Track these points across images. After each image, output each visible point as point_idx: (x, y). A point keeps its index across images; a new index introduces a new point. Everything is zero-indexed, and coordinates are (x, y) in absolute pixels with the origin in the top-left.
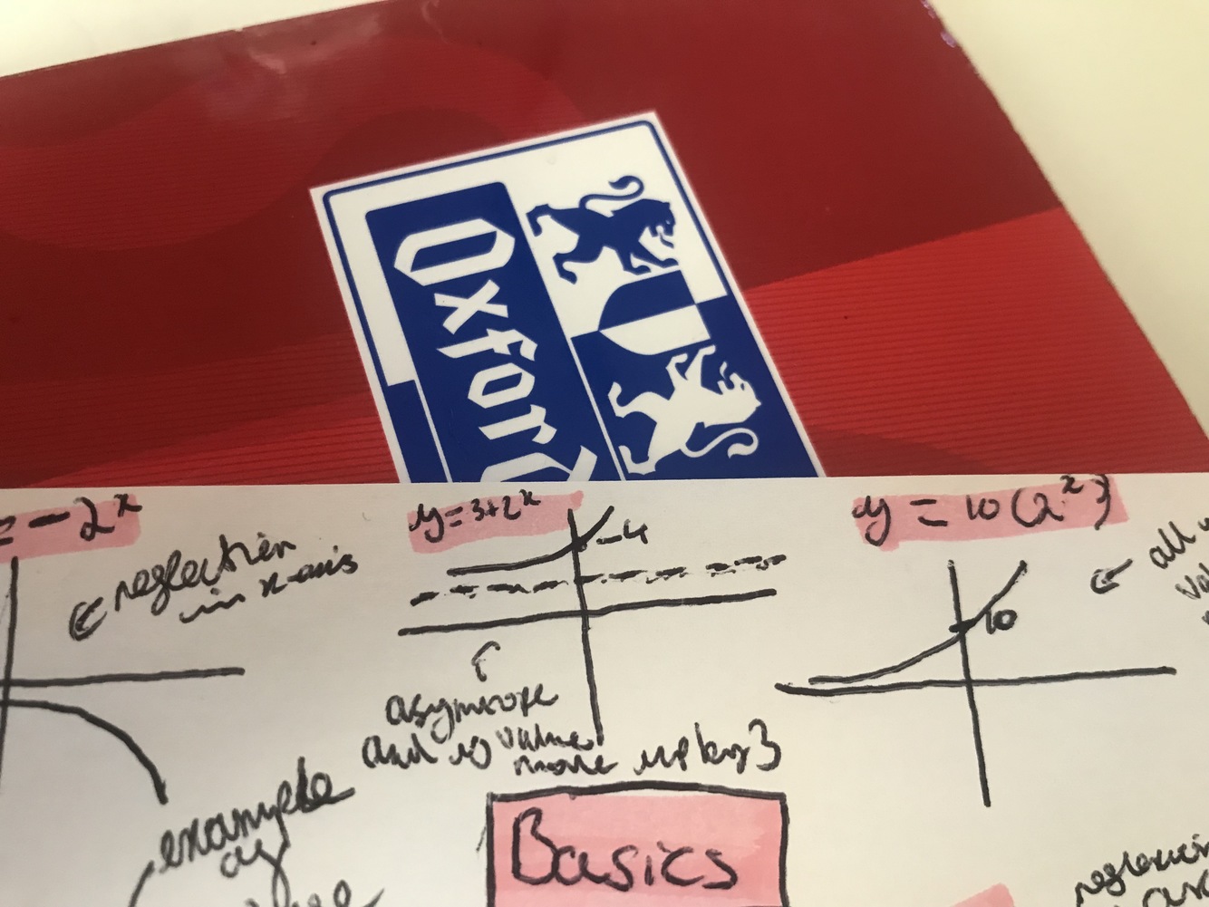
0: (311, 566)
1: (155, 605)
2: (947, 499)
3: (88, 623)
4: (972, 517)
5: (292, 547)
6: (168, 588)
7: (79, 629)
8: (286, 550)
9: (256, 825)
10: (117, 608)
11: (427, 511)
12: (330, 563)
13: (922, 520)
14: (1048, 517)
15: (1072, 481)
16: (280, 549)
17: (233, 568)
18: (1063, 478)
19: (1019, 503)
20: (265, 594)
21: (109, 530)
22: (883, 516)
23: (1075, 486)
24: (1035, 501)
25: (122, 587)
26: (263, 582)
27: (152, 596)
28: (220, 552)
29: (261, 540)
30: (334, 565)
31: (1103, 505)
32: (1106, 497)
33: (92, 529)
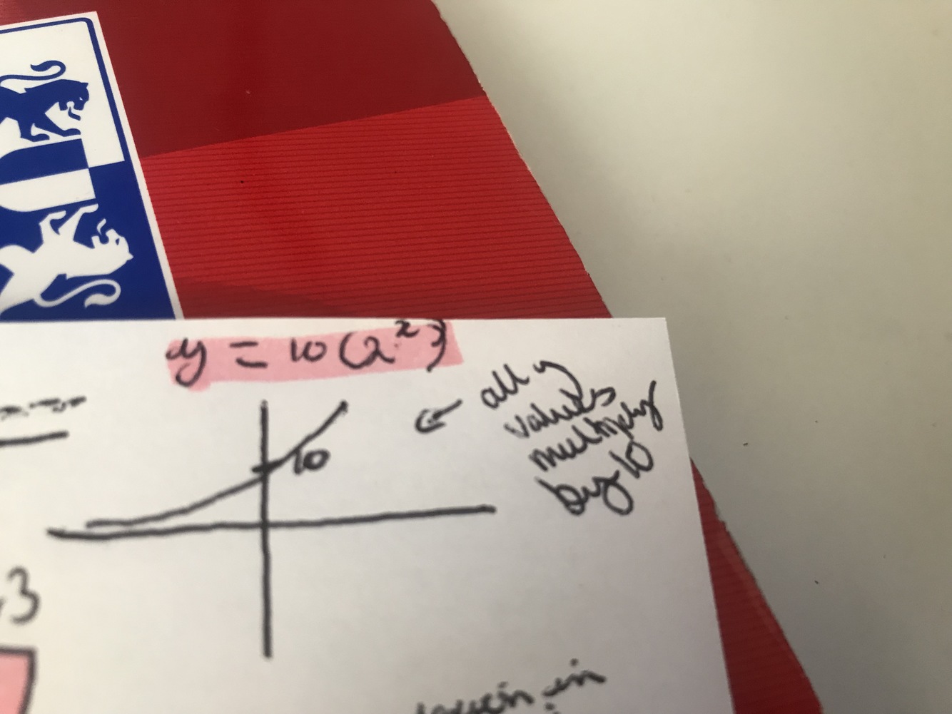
2: (270, 342)
4: (294, 358)
13: (240, 362)
14: (378, 360)
15: (406, 325)
18: (397, 322)
19: (348, 346)
22: (198, 358)
23: (410, 330)
24: (366, 343)
31: (437, 349)
32: (442, 341)
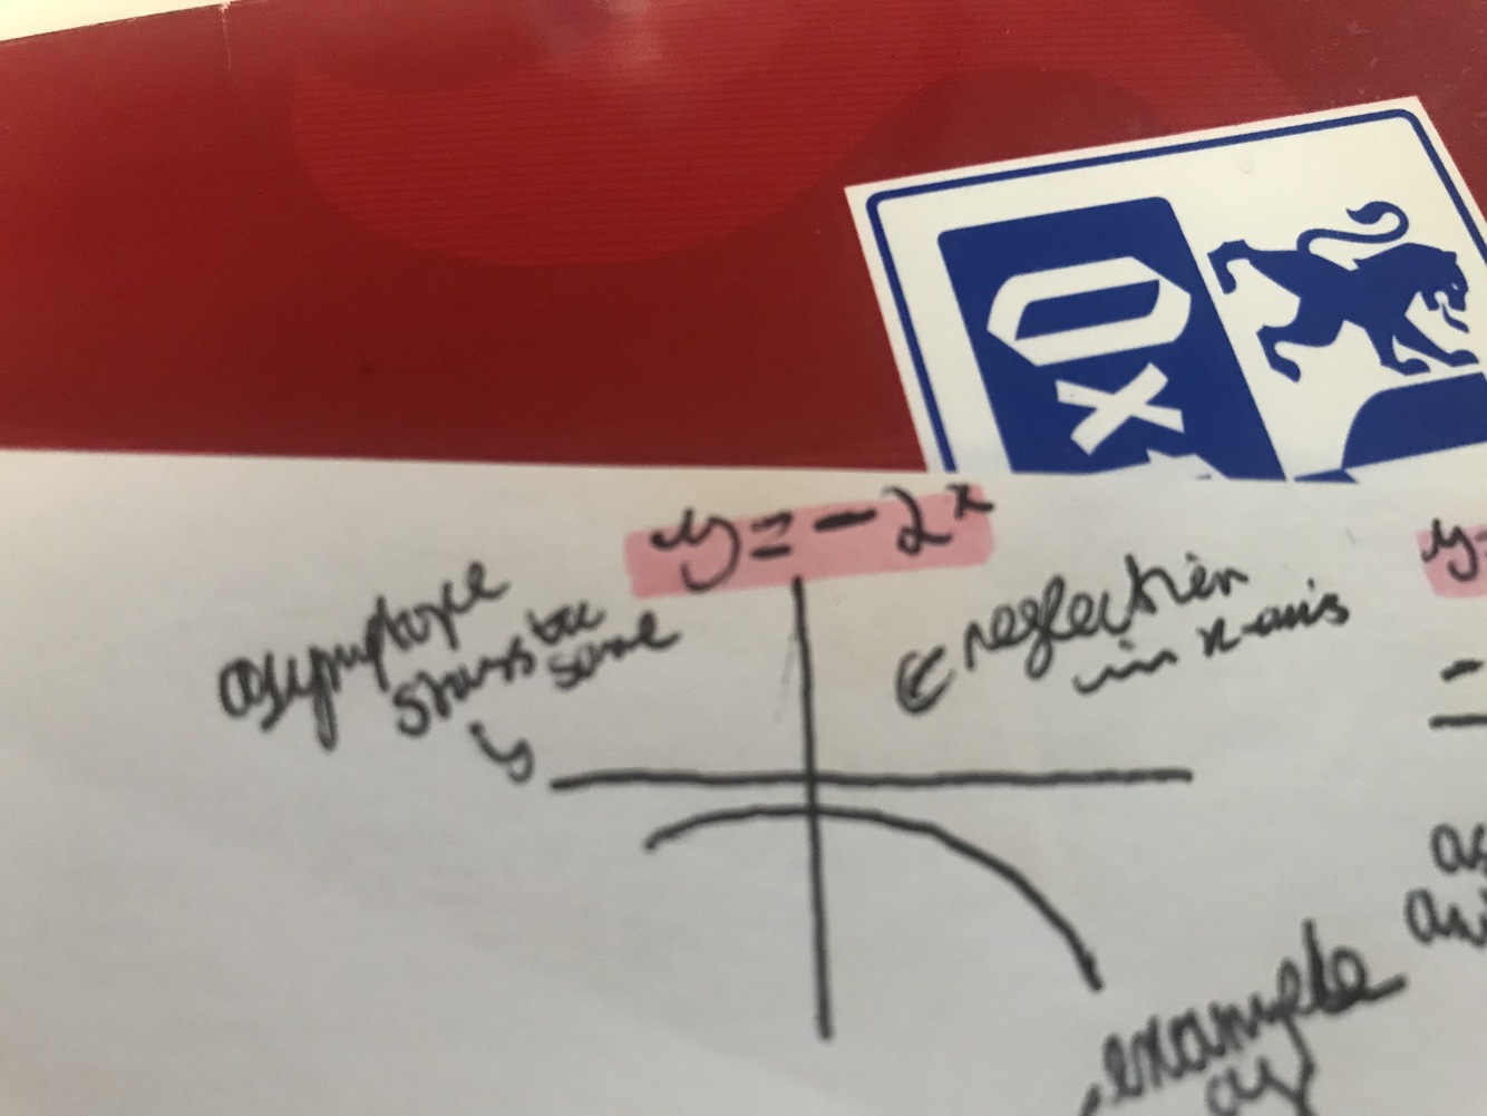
0: (1276, 612)
1: (1030, 663)
3: (928, 686)
5: (1243, 578)
6: (1048, 636)
7: (914, 694)
8: (1234, 583)
9: (1253, 1032)
10: (970, 663)
11: (1447, 530)
12: (1304, 607)
16: (1226, 580)
17: (1151, 607)
20: (1209, 651)
21: (943, 540)
25: (973, 632)
26: (1203, 632)
27: (1024, 649)
28: (1127, 583)
29: (1191, 567)
30: (1313, 608)
33: (917, 538)
